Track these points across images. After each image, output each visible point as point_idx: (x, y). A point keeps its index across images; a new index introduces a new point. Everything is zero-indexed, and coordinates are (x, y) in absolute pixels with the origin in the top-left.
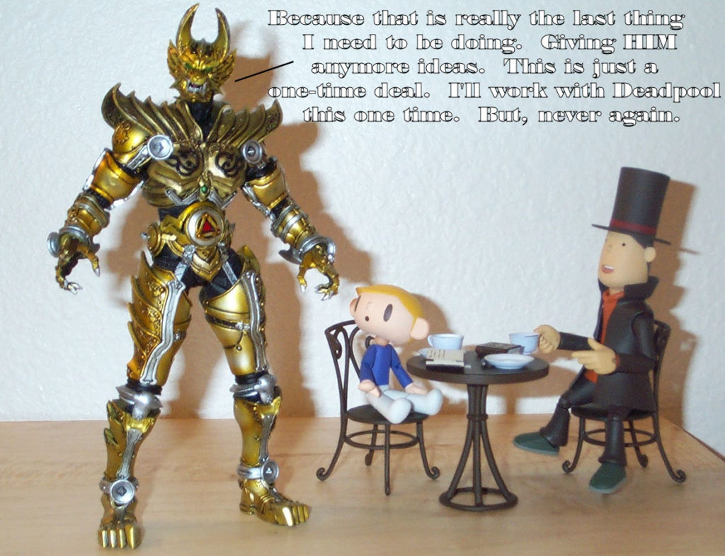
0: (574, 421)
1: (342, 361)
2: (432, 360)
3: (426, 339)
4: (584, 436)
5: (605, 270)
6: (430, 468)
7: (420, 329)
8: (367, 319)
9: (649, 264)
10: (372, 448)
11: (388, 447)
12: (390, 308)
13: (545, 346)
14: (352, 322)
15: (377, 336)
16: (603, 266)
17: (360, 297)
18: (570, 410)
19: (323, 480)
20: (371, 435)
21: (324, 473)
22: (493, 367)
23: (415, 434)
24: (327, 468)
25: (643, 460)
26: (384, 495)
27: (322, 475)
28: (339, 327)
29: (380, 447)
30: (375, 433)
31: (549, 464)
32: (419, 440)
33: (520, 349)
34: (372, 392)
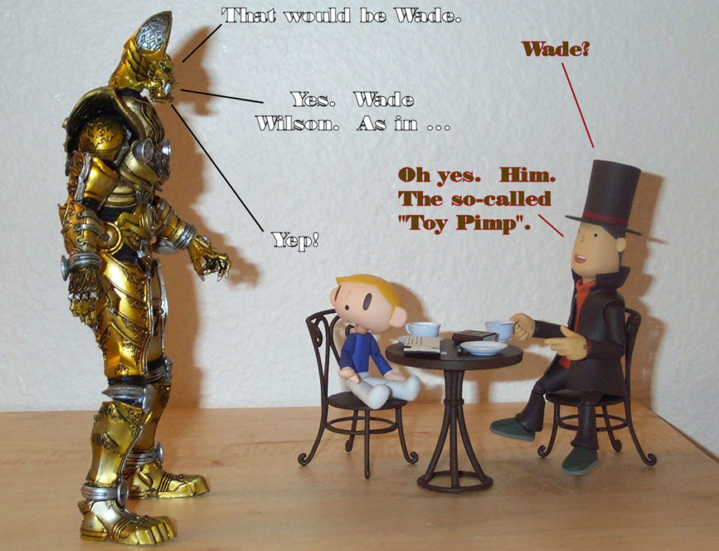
0: (549, 406)
1: (322, 349)
2: (410, 347)
3: (404, 326)
4: (558, 422)
5: (577, 260)
6: (409, 453)
7: (399, 317)
8: (347, 308)
9: (621, 254)
10: (353, 433)
11: (368, 433)
12: (369, 297)
13: (520, 334)
14: (333, 311)
15: (357, 325)
16: (576, 256)
17: (340, 287)
18: (544, 396)
19: (304, 465)
20: (351, 422)
21: (305, 459)
22: (469, 354)
23: (394, 420)
24: (308, 454)
25: (617, 445)
26: (365, 479)
27: (304, 460)
28: (320, 316)
29: (360, 433)
30: (355, 419)
31: (525, 449)
32: (398, 425)
33: (494, 337)
34: (352, 378)
